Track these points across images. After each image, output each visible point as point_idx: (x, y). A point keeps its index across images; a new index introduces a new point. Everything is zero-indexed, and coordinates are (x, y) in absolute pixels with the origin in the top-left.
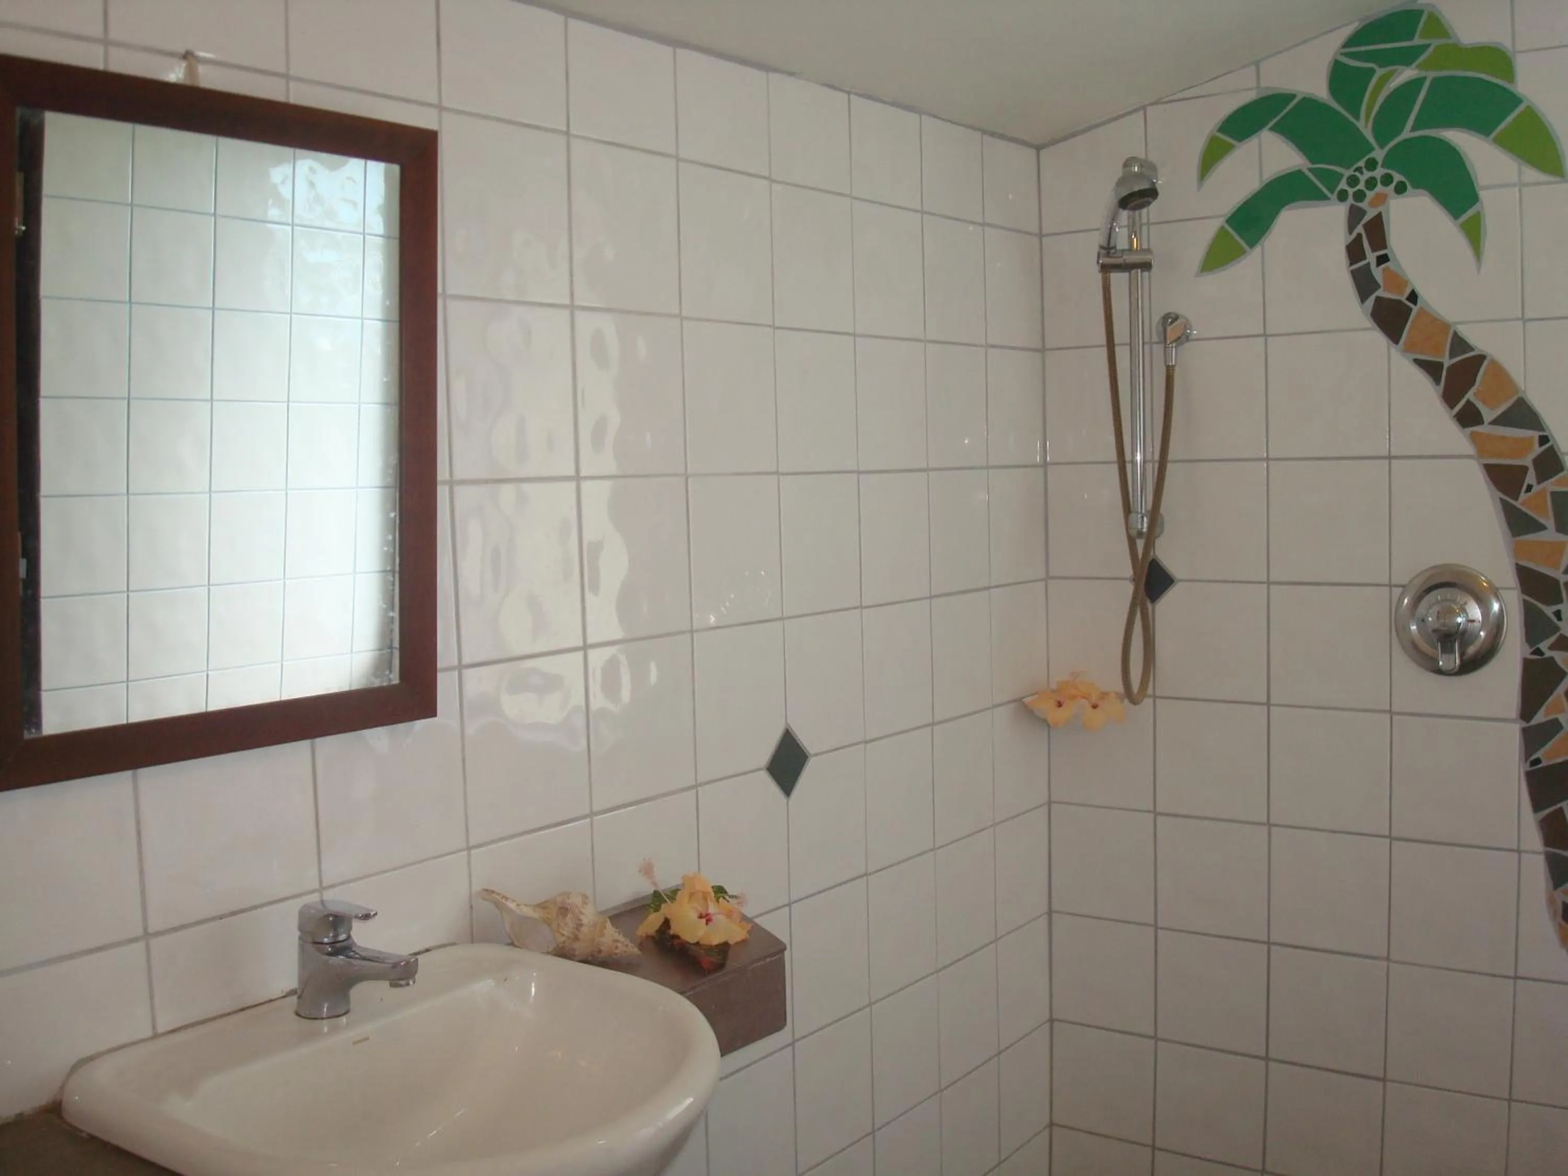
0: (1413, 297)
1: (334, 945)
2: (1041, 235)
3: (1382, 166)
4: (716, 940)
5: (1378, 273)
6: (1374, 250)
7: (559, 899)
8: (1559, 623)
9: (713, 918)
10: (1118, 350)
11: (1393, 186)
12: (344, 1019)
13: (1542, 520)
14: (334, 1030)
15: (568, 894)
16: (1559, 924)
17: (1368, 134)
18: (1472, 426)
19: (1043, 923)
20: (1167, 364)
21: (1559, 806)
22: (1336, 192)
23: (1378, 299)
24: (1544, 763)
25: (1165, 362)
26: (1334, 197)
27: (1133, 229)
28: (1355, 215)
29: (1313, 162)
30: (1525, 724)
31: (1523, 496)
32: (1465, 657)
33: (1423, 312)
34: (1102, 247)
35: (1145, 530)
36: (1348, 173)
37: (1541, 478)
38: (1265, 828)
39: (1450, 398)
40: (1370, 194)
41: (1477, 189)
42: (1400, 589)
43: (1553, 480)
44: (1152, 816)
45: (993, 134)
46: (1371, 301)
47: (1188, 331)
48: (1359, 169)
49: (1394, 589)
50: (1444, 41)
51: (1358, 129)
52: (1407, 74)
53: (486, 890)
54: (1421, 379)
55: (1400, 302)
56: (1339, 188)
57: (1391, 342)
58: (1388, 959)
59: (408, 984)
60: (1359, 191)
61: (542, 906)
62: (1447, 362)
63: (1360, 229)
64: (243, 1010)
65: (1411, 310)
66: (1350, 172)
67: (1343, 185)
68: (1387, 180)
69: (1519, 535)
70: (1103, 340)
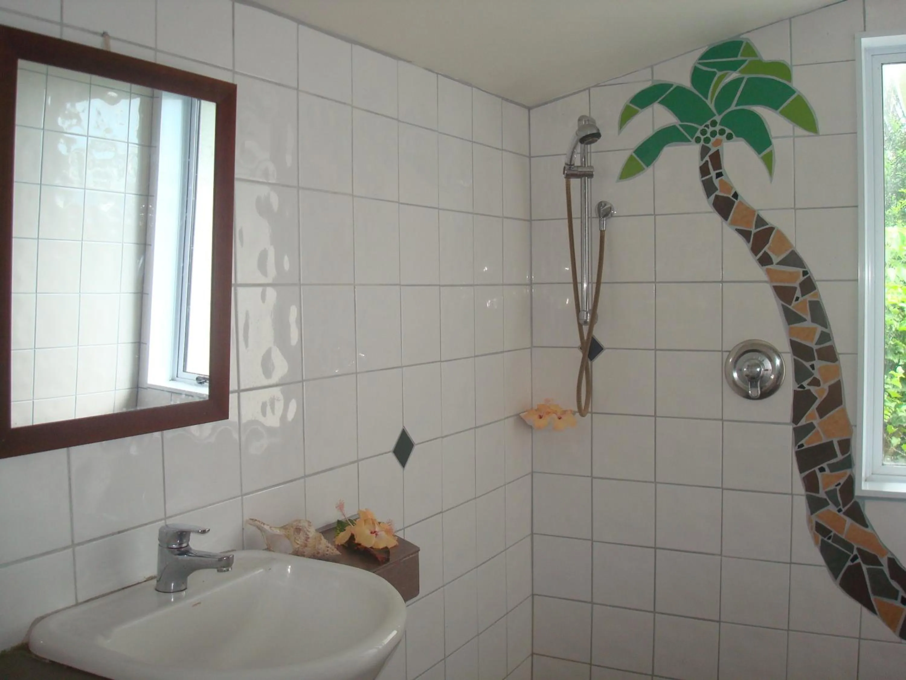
0: (736, 195)
1: (180, 549)
2: (530, 157)
3: (720, 125)
4: (381, 546)
5: (716, 182)
6: (714, 170)
7: (295, 523)
8: (813, 371)
9: (379, 534)
10: (574, 221)
11: (725, 135)
12: (184, 593)
13: (804, 316)
14: (177, 600)
15: (300, 521)
16: (814, 533)
17: (712, 106)
18: (767, 265)
19: (529, 539)
20: (601, 229)
21: (813, 469)
22: (694, 138)
23: (717, 197)
24: (806, 446)
25: (600, 229)
26: (693, 140)
27: (584, 156)
28: (704, 151)
29: (682, 121)
30: (795, 426)
31: (794, 303)
32: (763, 390)
33: (741, 203)
34: (566, 164)
35: (588, 320)
36: (701, 128)
37: (803, 294)
38: (653, 485)
39: (755, 250)
40: (713, 140)
41: (771, 138)
42: (728, 353)
43: (810, 294)
44: (590, 479)
45: (507, 100)
46: (713, 197)
47: (612, 212)
48: (707, 126)
49: (724, 353)
50: (754, 58)
51: (706, 104)
52: (734, 75)
53: (252, 519)
54: (740, 240)
55: (728, 198)
56: (696, 136)
57: (723, 219)
58: (721, 555)
59: (228, 570)
60: (707, 137)
61: (284, 528)
62: (754, 231)
63: (707, 158)
64: (123, 589)
65: (734, 202)
66: (702, 127)
67: (698, 134)
68: (722, 132)
69: (791, 324)
70: (566, 216)
